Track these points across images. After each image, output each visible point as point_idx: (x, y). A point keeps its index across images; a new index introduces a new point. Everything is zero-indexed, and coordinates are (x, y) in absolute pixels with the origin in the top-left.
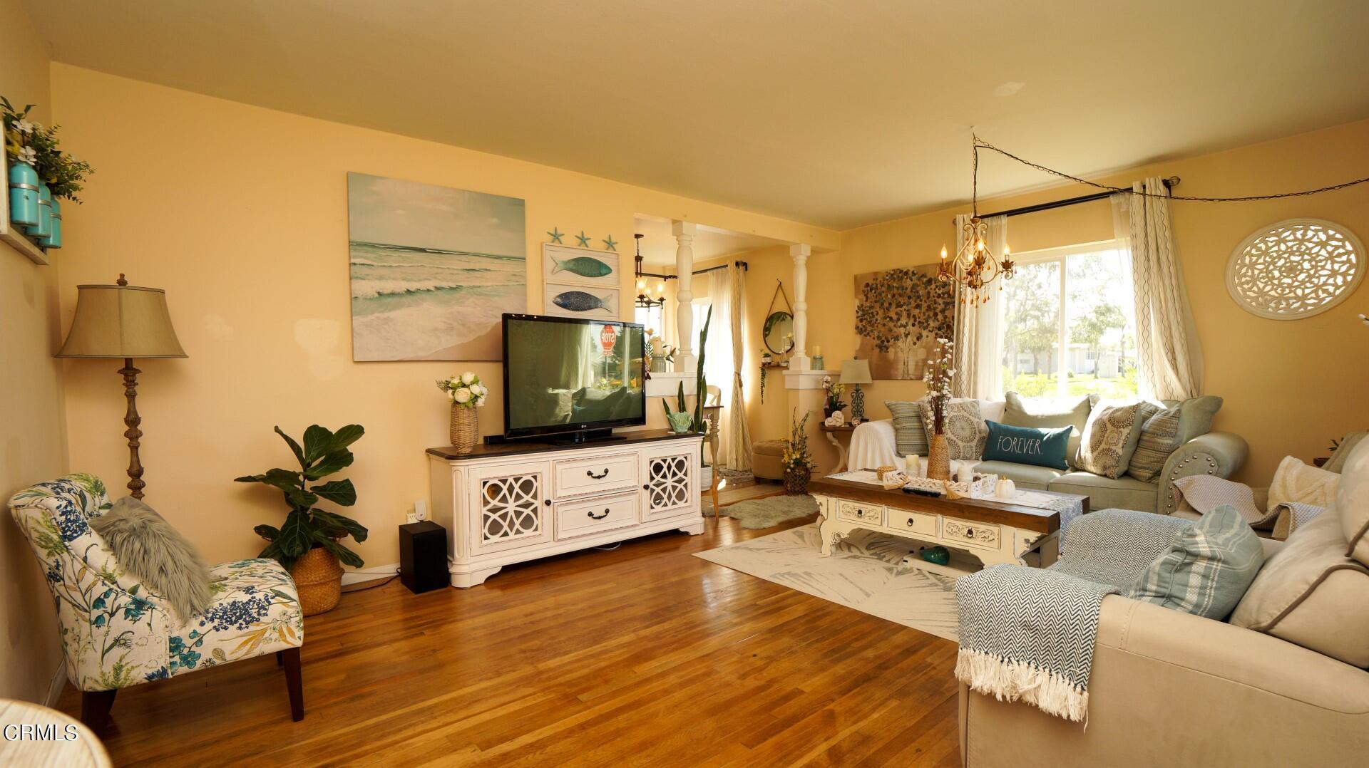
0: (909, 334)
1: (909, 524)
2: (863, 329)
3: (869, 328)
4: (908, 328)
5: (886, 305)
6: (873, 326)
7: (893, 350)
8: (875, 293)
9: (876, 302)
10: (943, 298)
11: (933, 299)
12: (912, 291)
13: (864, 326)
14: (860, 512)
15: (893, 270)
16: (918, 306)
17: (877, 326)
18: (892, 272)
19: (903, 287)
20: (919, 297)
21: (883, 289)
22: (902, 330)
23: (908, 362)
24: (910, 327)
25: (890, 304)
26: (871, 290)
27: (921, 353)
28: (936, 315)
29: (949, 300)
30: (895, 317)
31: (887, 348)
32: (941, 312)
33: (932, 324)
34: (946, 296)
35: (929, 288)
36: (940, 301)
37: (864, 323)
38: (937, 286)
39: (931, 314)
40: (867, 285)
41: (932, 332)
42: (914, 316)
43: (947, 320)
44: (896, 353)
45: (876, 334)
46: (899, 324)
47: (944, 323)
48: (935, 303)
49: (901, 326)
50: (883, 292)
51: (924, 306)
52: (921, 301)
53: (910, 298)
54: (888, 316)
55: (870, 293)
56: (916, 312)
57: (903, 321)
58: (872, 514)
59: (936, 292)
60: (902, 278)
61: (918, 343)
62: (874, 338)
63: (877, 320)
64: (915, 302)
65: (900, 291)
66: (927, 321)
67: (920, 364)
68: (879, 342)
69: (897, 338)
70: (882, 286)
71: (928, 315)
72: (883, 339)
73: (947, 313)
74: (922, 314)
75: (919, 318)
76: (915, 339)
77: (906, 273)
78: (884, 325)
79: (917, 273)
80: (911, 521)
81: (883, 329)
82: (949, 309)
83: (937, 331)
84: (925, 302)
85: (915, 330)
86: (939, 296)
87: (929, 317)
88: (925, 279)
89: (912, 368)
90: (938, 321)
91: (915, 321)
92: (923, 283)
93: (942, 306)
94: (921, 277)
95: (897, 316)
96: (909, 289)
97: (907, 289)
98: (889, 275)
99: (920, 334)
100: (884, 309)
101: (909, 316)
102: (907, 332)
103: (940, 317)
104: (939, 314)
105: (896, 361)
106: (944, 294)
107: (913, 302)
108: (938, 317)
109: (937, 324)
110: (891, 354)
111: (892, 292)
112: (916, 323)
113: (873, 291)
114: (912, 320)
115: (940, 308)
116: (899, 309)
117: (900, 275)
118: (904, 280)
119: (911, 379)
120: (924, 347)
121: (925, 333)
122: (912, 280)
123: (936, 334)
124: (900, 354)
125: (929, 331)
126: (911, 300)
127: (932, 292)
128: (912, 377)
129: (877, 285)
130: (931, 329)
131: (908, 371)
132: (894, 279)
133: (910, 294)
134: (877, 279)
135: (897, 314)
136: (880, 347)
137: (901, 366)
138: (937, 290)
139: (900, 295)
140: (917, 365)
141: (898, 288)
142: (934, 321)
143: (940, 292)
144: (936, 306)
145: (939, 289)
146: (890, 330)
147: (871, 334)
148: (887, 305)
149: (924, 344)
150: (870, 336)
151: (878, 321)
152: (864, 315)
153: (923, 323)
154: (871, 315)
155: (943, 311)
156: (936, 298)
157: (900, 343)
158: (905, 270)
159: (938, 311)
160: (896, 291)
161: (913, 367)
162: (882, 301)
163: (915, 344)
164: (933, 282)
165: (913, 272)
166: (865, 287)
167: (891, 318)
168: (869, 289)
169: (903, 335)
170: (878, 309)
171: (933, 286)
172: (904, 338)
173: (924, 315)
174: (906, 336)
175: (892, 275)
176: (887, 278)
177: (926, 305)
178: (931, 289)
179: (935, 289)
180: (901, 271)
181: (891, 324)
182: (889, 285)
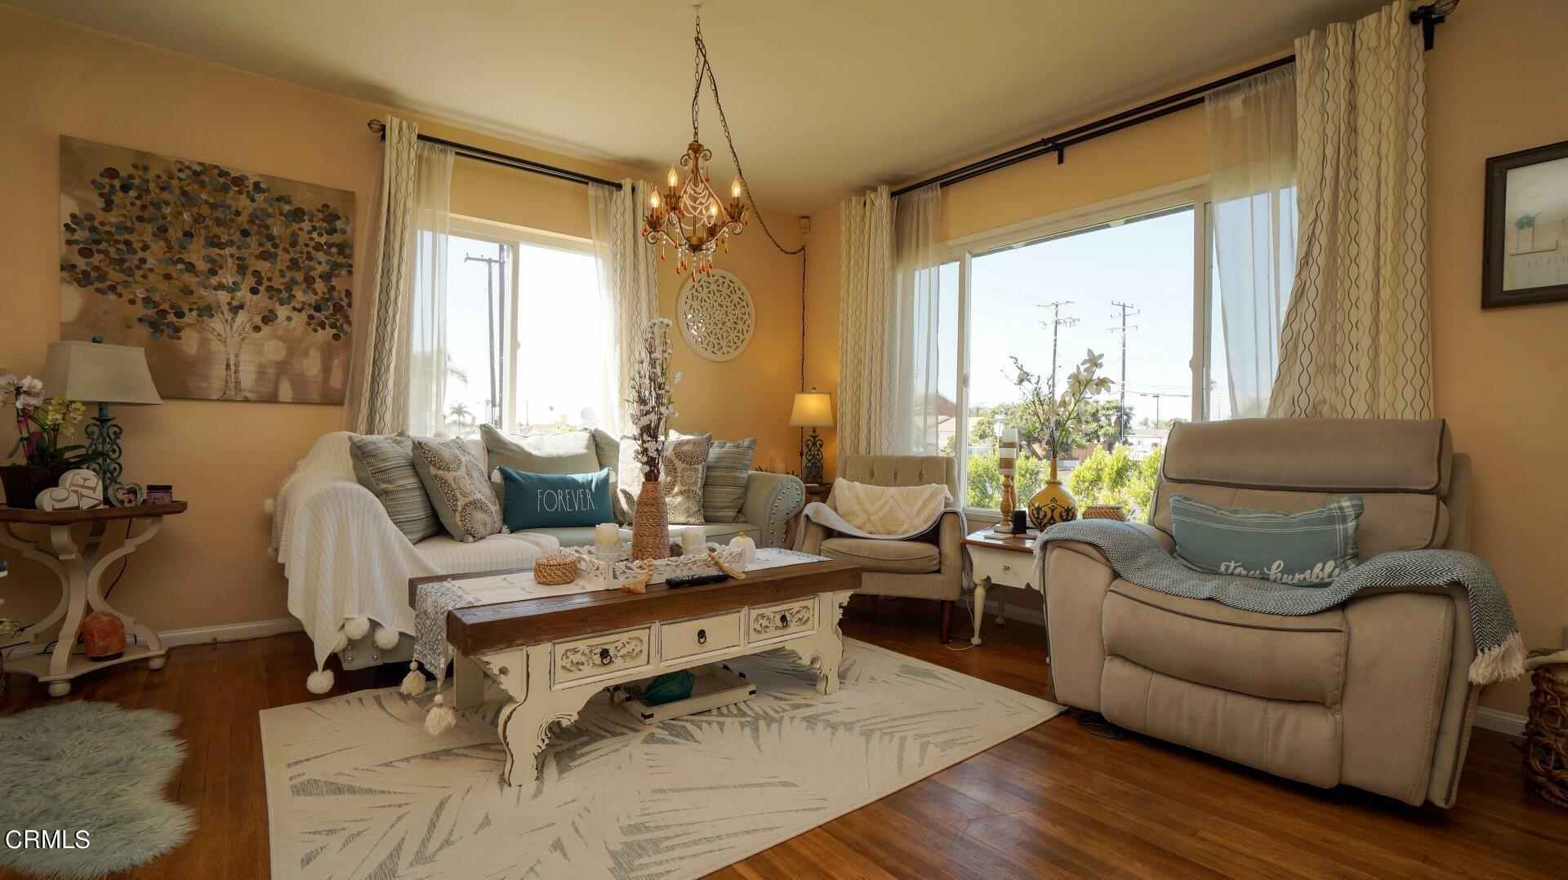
0: (241, 307)
1: (702, 640)
2: (94, 274)
3: (114, 276)
4: (239, 294)
5: (174, 234)
6: (129, 272)
7: (195, 335)
8: (139, 197)
9: (140, 219)
10: (328, 253)
11: (305, 250)
12: (251, 222)
13: (96, 268)
14: (604, 654)
15: (202, 164)
16: (264, 256)
17: (145, 277)
18: (199, 169)
19: (229, 207)
20: (271, 238)
21: (165, 196)
22: (223, 297)
23: (237, 365)
24: (243, 294)
25: (188, 234)
26: (125, 188)
27: (274, 351)
28: (309, 281)
29: (341, 260)
30: (202, 266)
31: (177, 330)
32: (320, 277)
33: (300, 296)
34: (334, 250)
35: (295, 226)
36: (321, 256)
37: (96, 259)
38: (314, 228)
39: (299, 277)
40: (111, 173)
41: (299, 311)
42: (256, 273)
43: (335, 294)
44: (204, 342)
45: (141, 294)
46: (214, 281)
47: (327, 300)
48: (310, 258)
49: (221, 287)
50: (167, 203)
51: (283, 259)
52: (275, 246)
53: (245, 233)
54: (181, 260)
55: (121, 194)
56: (264, 266)
57: (228, 277)
58: (629, 648)
59: (312, 239)
60: (225, 189)
61: (266, 330)
62: (132, 302)
63: (143, 261)
64: (261, 245)
65: (218, 214)
66: (289, 289)
67: (271, 371)
68: (151, 312)
69: (207, 311)
70: (163, 189)
71: (292, 279)
72: (165, 306)
73: (334, 282)
74: (277, 273)
75: (269, 279)
76: (258, 320)
77: (239, 181)
78: (167, 277)
79: (268, 190)
80: (702, 634)
81: (163, 286)
82: (337, 275)
83: (312, 312)
84: (286, 250)
85: (262, 300)
86: (318, 247)
87: (294, 282)
88: (287, 208)
89: (247, 376)
90: (316, 293)
91: (259, 283)
92: (281, 214)
93: (325, 268)
94: (278, 200)
95: (209, 266)
96: (243, 218)
97: (238, 213)
98: (188, 172)
99: (271, 311)
100: (168, 242)
101: (242, 269)
102: (235, 303)
103: (320, 286)
104: (318, 280)
105: (203, 360)
106: (330, 246)
107: (254, 245)
108: (316, 286)
109: (311, 298)
110: (190, 342)
111: (195, 210)
112: (262, 288)
113: (133, 193)
114: (250, 281)
115: (320, 269)
116: (217, 251)
117: (222, 180)
118: (231, 194)
119: (247, 400)
120: (280, 339)
121: (282, 312)
122: (253, 200)
123: (311, 317)
124: (216, 346)
125: (294, 309)
126: (248, 239)
127: (303, 238)
128: (250, 395)
129: (147, 181)
130: (298, 306)
131: (238, 383)
132: (203, 185)
133: (246, 226)
134: (146, 169)
135: (211, 260)
136: (155, 326)
137: (218, 373)
138: (315, 235)
139: (219, 222)
140: (261, 371)
141: (213, 207)
142: (305, 292)
143: (323, 240)
144: (312, 264)
145: (320, 235)
146: (187, 291)
147: (120, 289)
148: (180, 234)
149: (280, 332)
150: (120, 295)
151: (148, 265)
152: (97, 242)
153: (279, 291)
154: (122, 246)
155: (326, 277)
156: (311, 249)
157: (216, 323)
158: (233, 174)
159: (315, 274)
160: (205, 210)
161: (253, 376)
162: (161, 222)
163: (257, 329)
164: (306, 217)
165: (257, 185)
166: (101, 175)
167: (190, 268)
168: (117, 183)
169: (225, 308)
170: (148, 237)
171: (306, 226)
172: (228, 315)
173: (283, 276)
174: (235, 309)
175: (196, 173)
176: (181, 175)
177: (288, 257)
178: (301, 229)
179: (309, 232)
180: (223, 173)
181: (190, 280)
182: (184, 193)
